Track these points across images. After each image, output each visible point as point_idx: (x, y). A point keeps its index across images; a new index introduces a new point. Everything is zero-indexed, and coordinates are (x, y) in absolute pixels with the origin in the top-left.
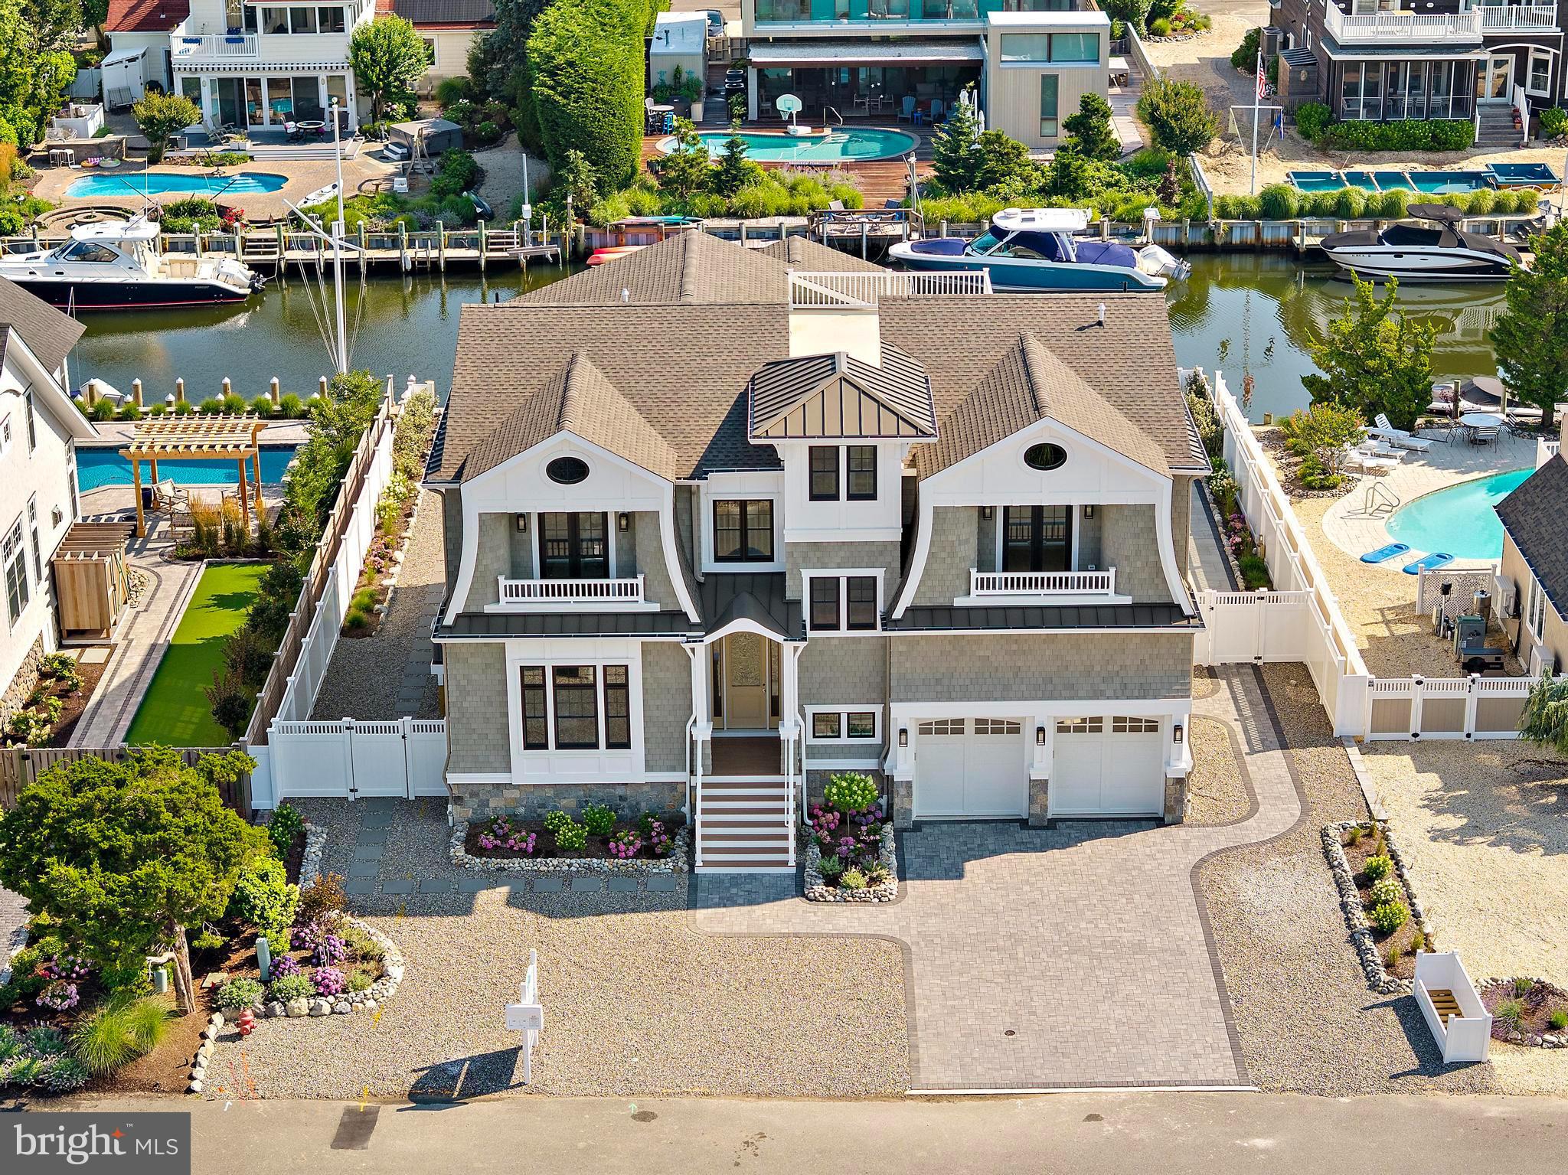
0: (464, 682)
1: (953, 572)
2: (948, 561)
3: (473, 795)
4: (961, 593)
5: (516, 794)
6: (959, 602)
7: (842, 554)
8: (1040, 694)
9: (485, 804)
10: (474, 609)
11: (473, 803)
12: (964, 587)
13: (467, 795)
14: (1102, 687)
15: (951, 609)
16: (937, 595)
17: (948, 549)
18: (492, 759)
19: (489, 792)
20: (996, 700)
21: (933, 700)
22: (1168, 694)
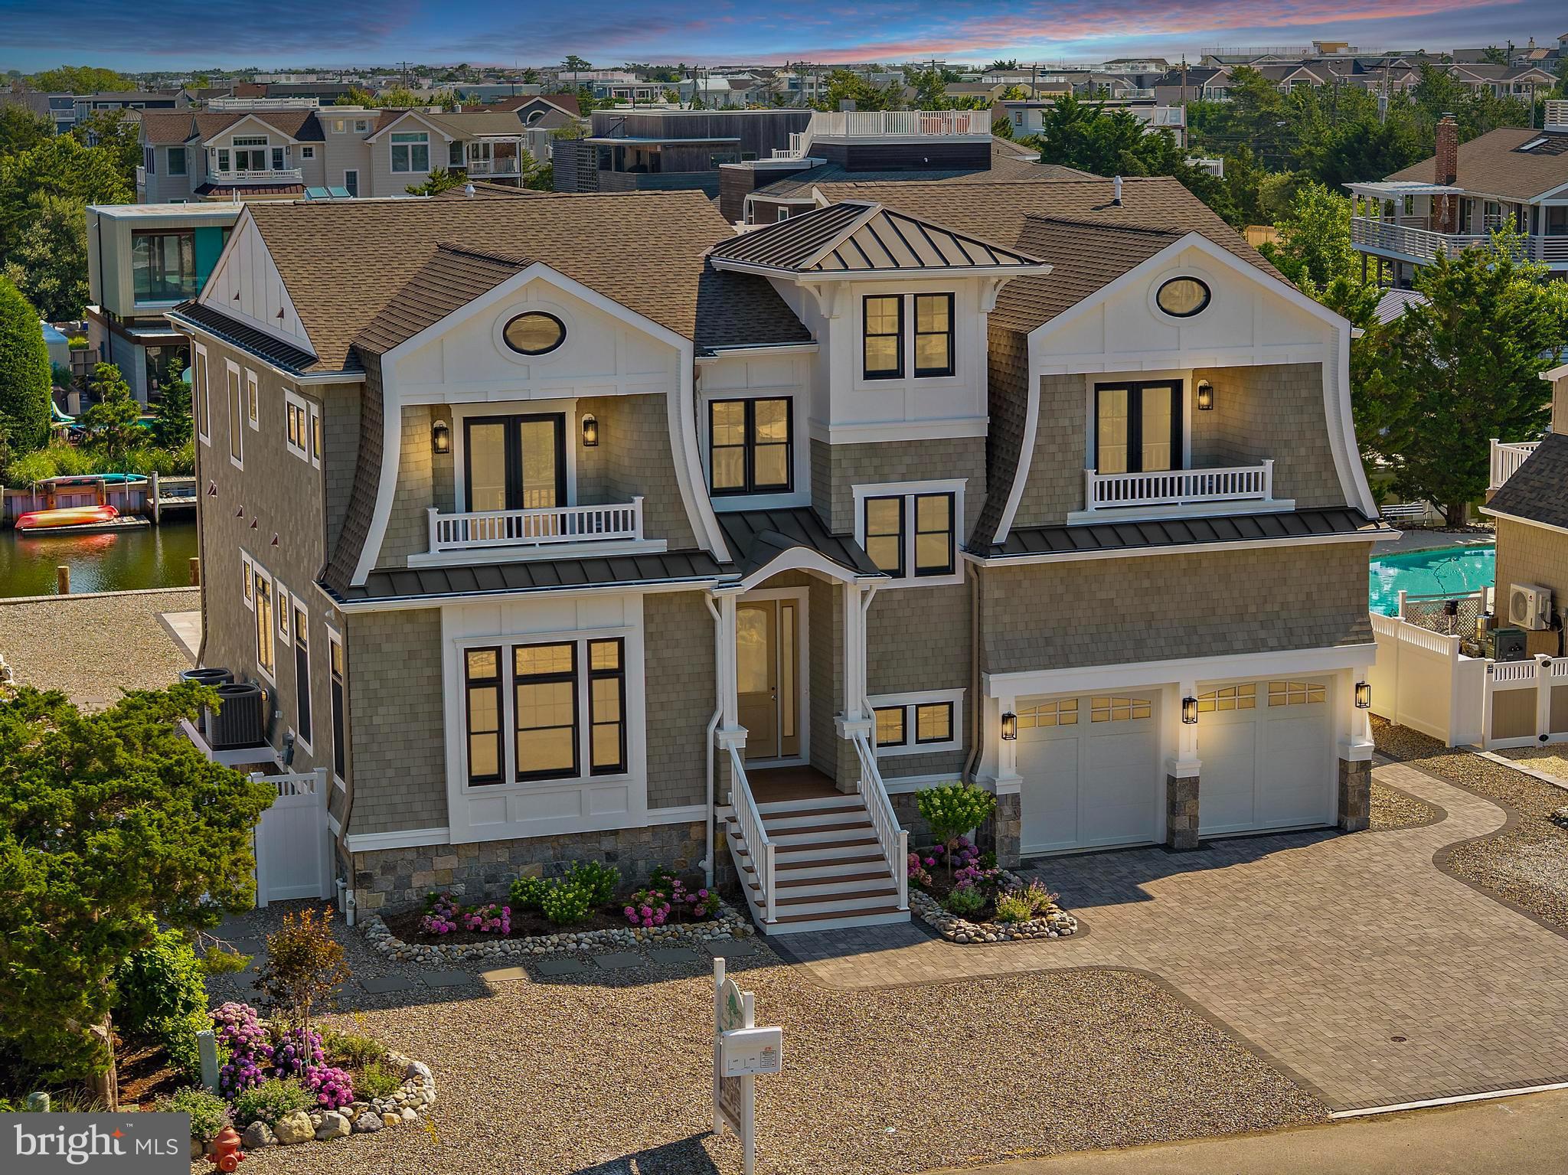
0: (374, 685)
1: (1066, 473)
2: (1059, 457)
3: (388, 869)
4: (1076, 506)
5: (452, 862)
6: (1074, 518)
7: (907, 460)
8: (1184, 650)
9: (404, 883)
10: (390, 563)
11: (386, 883)
12: (1078, 498)
13: (378, 871)
14: (1262, 634)
15: (1065, 529)
16: (1044, 509)
17: (1059, 440)
18: (417, 807)
19: (412, 862)
20: (1128, 661)
21: (1046, 667)
22: (1345, 639)
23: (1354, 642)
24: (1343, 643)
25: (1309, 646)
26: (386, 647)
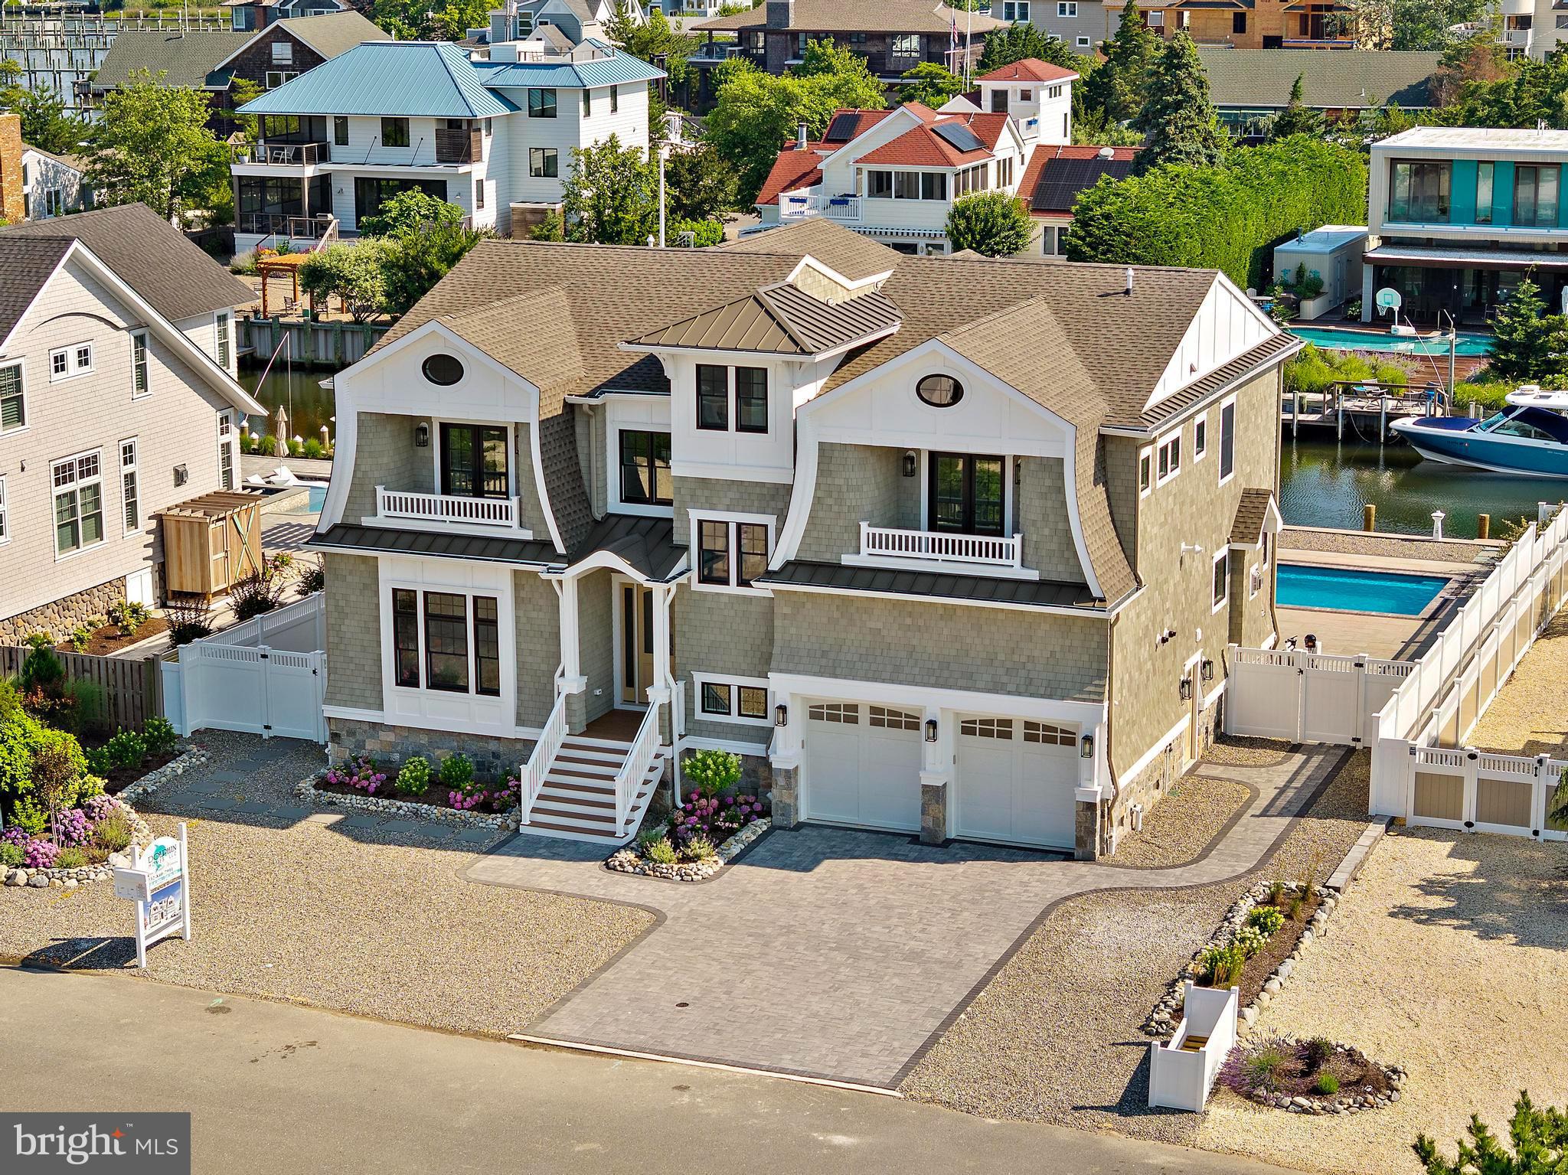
0: (342, 603)
1: (841, 522)
2: (835, 508)
3: (351, 733)
4: (851, 550)
5: (390, 737)
6: (847, 560)
7: (731, 495)
8: (933, 680)
9: (361, 745)
10: (351, 521)
11: (349, 742)
12: (854, 543)
13: (345, 733)
14: (1005, 679)
15: (839, 567)
16: (823, 548)
17: (835, 495)
18: (368, 693)
19: (365, 732)
20: (884, 681)
21: (815, 674)
22: (1077, 696)
23: (1084, 700)
24: (1075, 699)
25: (1042, 696)
26: (349, 578)
